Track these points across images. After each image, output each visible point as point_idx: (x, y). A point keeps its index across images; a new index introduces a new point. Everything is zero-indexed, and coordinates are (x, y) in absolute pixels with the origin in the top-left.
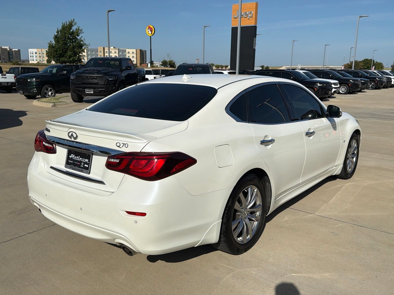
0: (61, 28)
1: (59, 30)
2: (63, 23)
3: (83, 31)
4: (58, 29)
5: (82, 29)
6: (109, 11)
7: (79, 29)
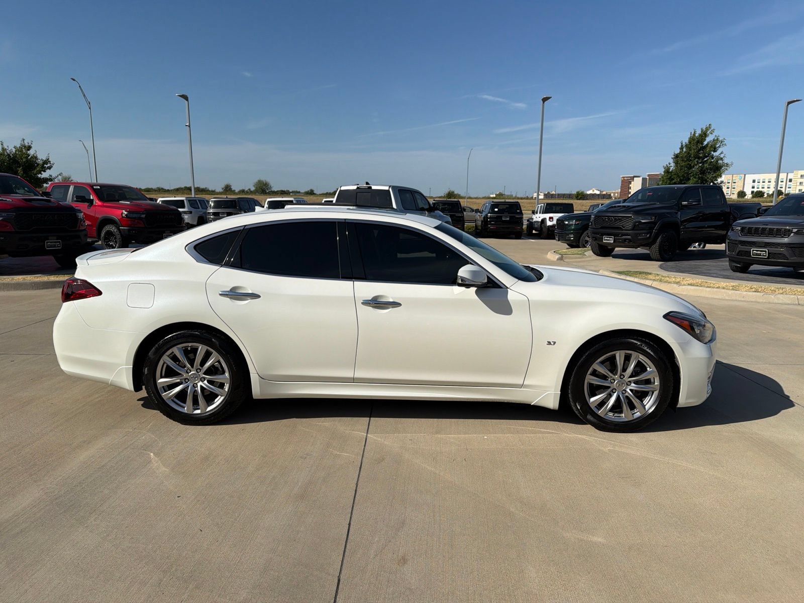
0: (687, 141)
1: (684, 144)
2: (691, 133)
3: (726, 142)
4: (682, 144)
5: (724, 139)
6: (789, 103)
7: (717, 139)
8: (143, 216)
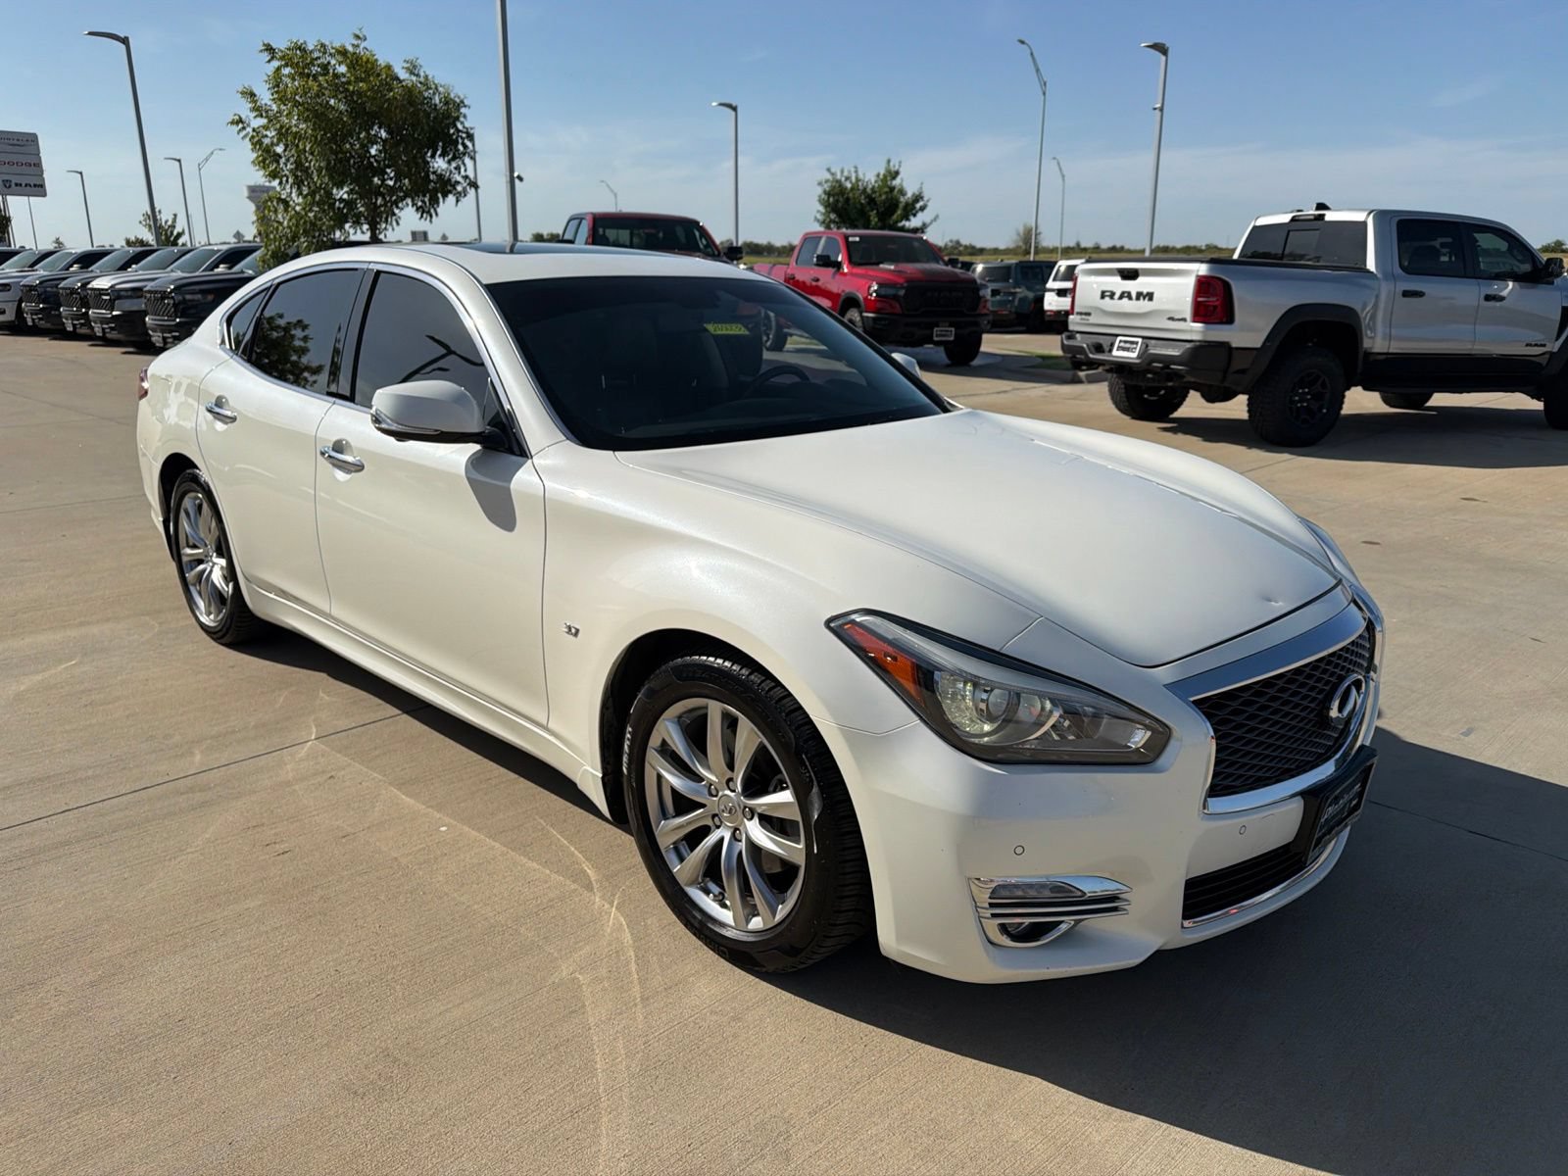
8: (902, 293)
